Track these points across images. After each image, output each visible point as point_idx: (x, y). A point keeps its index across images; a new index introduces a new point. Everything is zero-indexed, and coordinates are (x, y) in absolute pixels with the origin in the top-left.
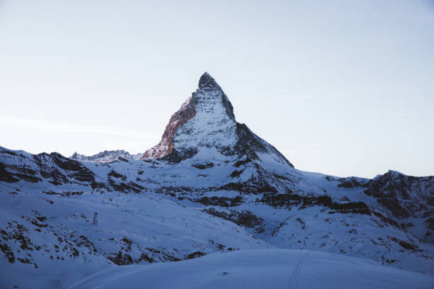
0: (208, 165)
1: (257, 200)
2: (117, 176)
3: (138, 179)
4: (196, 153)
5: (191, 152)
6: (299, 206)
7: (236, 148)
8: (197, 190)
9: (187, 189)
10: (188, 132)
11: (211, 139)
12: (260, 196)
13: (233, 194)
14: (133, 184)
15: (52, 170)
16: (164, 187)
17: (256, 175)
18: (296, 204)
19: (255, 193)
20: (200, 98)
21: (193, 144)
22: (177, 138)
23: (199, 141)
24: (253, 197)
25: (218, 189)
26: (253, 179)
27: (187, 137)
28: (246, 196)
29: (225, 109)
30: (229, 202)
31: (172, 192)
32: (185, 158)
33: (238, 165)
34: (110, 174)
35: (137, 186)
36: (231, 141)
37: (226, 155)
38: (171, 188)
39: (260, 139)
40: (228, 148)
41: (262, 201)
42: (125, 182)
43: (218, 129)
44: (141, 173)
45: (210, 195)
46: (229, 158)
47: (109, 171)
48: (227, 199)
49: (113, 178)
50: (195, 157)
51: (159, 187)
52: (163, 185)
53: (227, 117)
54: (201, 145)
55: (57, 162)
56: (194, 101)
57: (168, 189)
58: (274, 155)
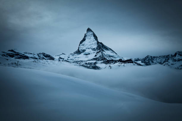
0: (89, 54)
1: (101, 63)
2: (61, 58)
3: (68, 59)
4: (85, 51)
5: (84, 51)
6: (113, 63)
7: (97, 48)
8: (84, 61)
9: (82, 61)
10: (83, 45)
11: (89, 47)
12: (102, 61)
13: (94, 61)
15: (42, 58)
17: (101, 55)
18: (112, 62)
19: (101, 61)
20: (87, 35)
21: (84, 48)
22: (80, 47)
24: (100, 62)
25: (90, 60)
26: (100, 56)
27: (83, 46)
28: (98, 62)
29: (94, 38)
30: (93, 64)
32: (82, 52)
33: (97, 53)
34: (59, 58)
36: (95, 46)
37: (94, 51)
38: (77, 61)
39: (106, 47)
40: (94, 49)
41: (103, 63)
42: (63, 60)
43: (92, 43)
44: (68, 57)
45: (88, 62)
46: (95, 51)
47: (59, 57)
48: (92, 63)
49: (60, 59)
50: (85, 52)
51: (74, 61)
52: (75, 60)
53: (95, 40)
54: (87, 48)
55: (44, 55)
56: (85, 36)
57: (76, 61)
58: (111, 51)
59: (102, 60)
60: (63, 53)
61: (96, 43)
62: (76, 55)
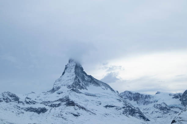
0: (61, 93)
2: (28, 98)
4: (60, 88)
5: (58, 88)
7: (72, 85)
11: (66, 83)
14: (33, 101)
15: (6, 97)
16: (43, 102)
20: (68, 67)
21: (59, 85)
22: (56, 83)
23: (62, 84)
24: (64, 103)
25: (56, 101)
26: (66, 97)
27: (59, 82)
29: (74, 71)
31: (45, 103)
32: (56, 90)
34: (26, 98)
35: (34, 102)
36: (71, 83)
37: (69, 88)
40: (69, 86)
42: (30, 101)
43: (70, 79)
44: (38, 97)
45: (53, 103)
48: (57, 104)
50: (59, 90)
53: (74, 74)
54: (62, 85)
55: (9, 95)
56: (66, 68)
57: (44, 102)
58: (103, 87)
59: (66, 101)
60: (32, 92)
61: (74, 79)
62: (49, 93)
